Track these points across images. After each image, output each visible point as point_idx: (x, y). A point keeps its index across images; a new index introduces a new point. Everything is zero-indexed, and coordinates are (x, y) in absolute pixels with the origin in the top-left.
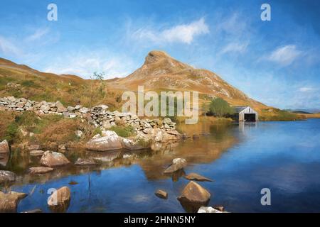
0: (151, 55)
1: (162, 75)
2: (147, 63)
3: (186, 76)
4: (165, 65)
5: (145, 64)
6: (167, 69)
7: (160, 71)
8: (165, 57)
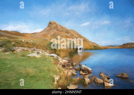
0: (50, 23)
1: (55, 32)
2: (49, 26)
3: (64, 32)
4: (56, 27)
5: (48, 27)
6: (57, 29)
7: (54, 30)
8: (56, 24)
